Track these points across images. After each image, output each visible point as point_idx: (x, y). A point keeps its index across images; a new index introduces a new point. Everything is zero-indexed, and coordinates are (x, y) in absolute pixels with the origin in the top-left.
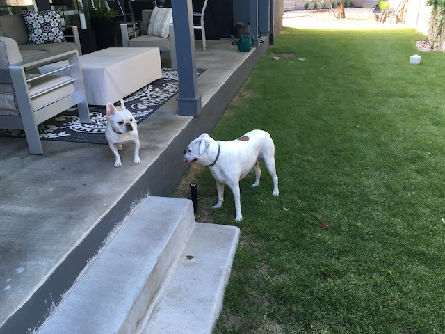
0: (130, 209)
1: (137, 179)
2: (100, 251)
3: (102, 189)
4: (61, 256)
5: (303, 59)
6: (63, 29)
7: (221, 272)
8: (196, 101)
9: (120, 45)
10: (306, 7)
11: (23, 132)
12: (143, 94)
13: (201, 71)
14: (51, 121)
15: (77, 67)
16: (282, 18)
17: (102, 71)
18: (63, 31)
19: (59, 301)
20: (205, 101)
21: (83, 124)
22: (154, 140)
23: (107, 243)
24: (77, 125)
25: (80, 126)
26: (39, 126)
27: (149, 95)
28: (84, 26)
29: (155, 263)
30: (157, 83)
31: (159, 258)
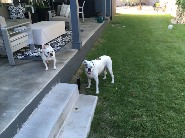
0: (51, 88)
1: (55, 76)
2: (38, 106)
3: (40, 80)
4: (22, 109)
5: (124, 26)
6: (24, 13)
7: (90, 115)
8: (80, 43)
9: (48, 20)
10: (126, 5)
11: (7, 56)
12: (58, 40)
13: (82, 31)
14: (19, 51)
15: (30, 29)
16: (116, 9)
17: (40, 30)
18: (24, 14)
19: (21, 127)
20: (83, 43)
21: (32, 53)
22: (62, 60)
23: (42, 103)
24: (30, 53)
25: (31, 53)
26: (13, 53)
27: (60, 41)
28: (33, 12)
29: (62, 111)
30: (64, 36)
31: (64, 110)
